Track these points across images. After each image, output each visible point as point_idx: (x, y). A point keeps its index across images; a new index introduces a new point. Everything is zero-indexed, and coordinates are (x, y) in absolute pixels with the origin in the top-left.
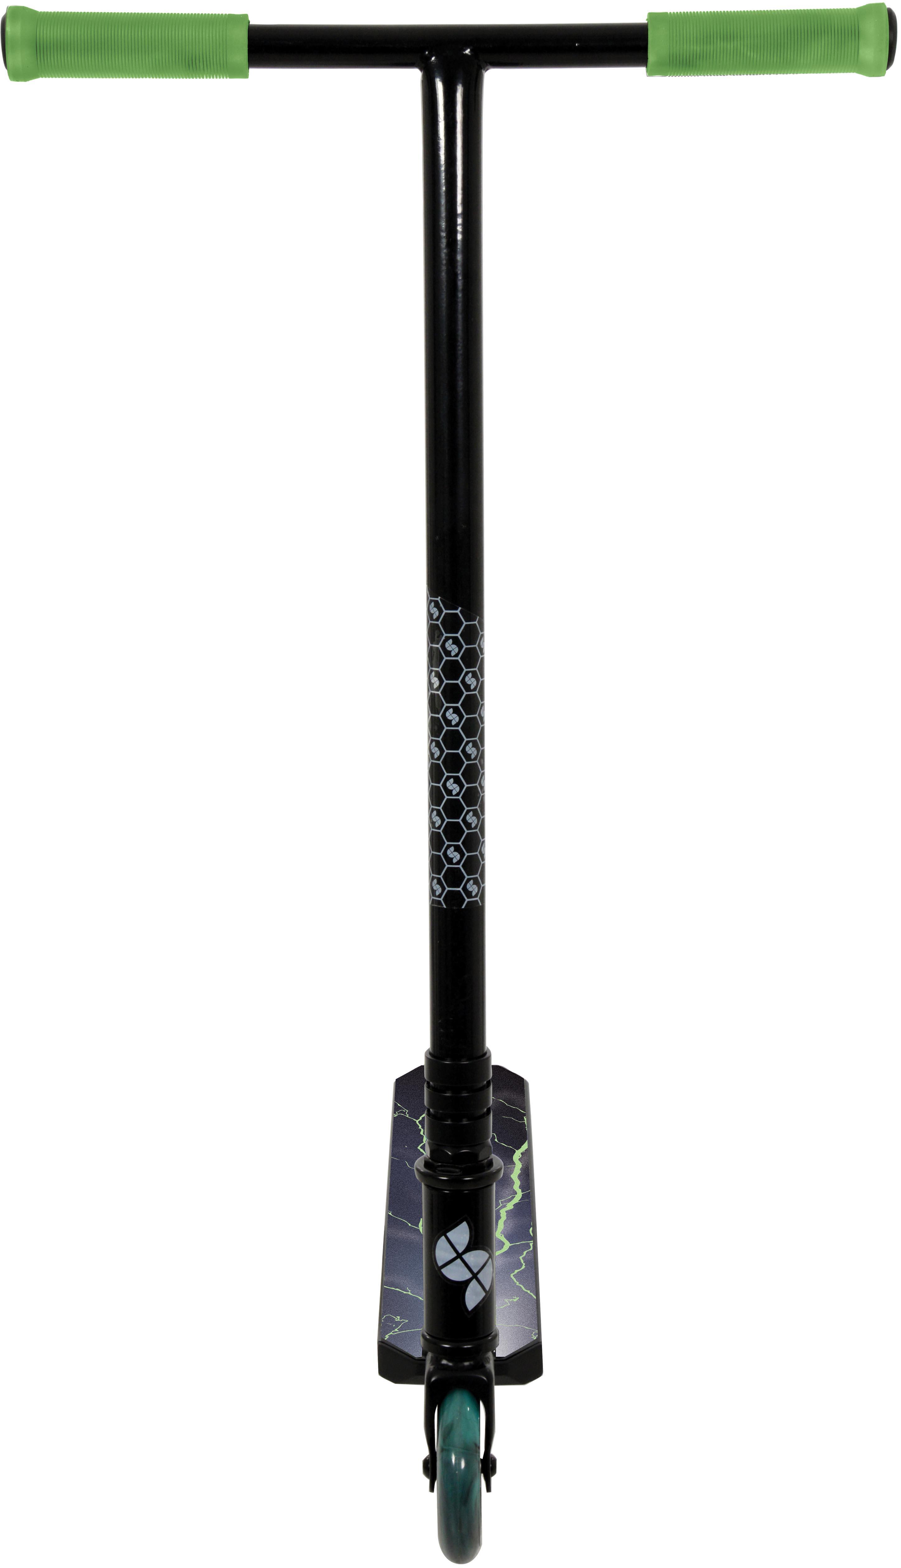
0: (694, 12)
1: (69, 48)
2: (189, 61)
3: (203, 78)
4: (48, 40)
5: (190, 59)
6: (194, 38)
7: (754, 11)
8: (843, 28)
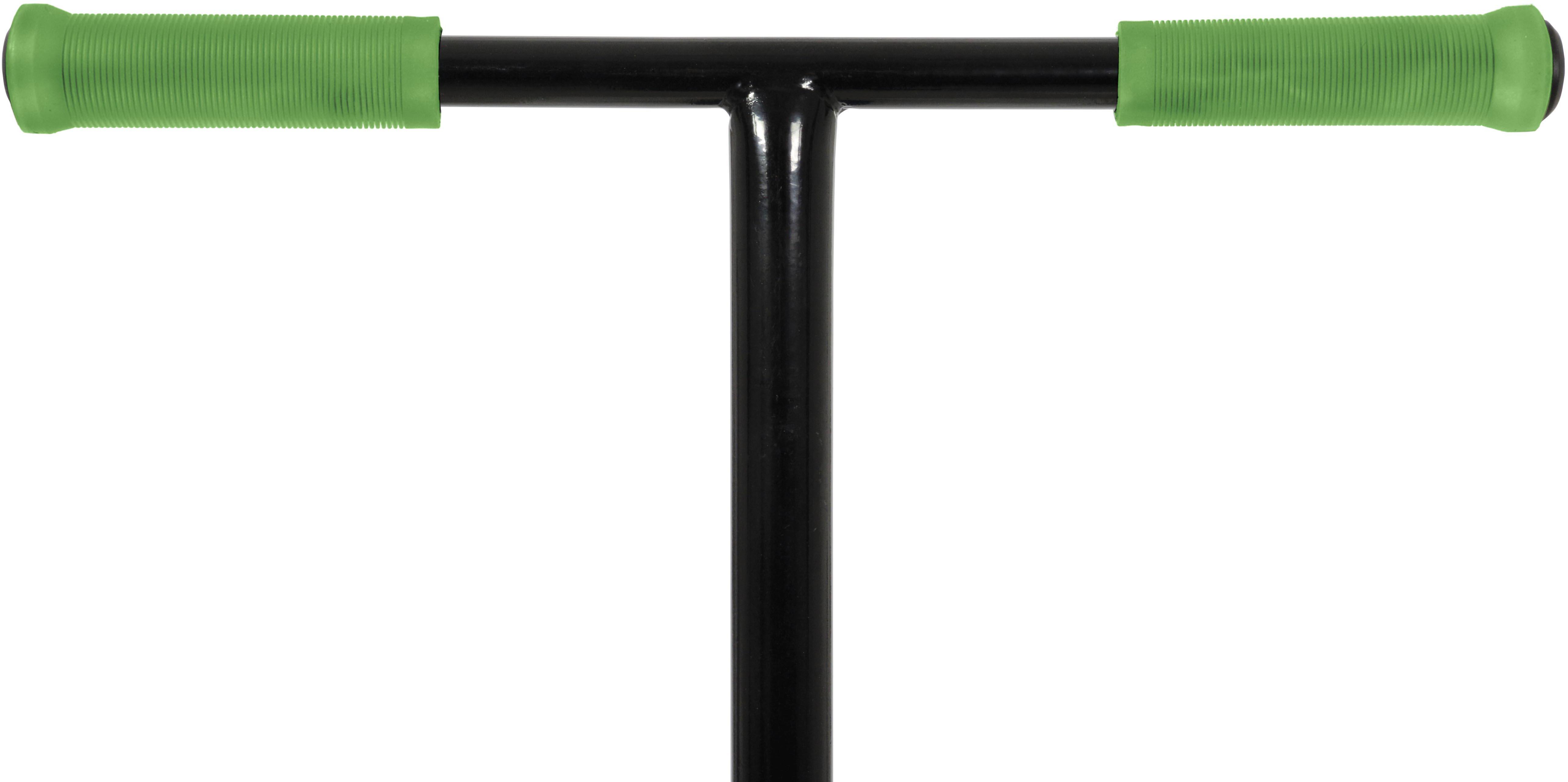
0: (1197, 21)
1: (122, 79)
2: (335, 98)
3: (360, 127)
4: (85, 64)
5: (337, 95)
6: (343, 57)
7: (1302, 19)
8: (1464, 50)
